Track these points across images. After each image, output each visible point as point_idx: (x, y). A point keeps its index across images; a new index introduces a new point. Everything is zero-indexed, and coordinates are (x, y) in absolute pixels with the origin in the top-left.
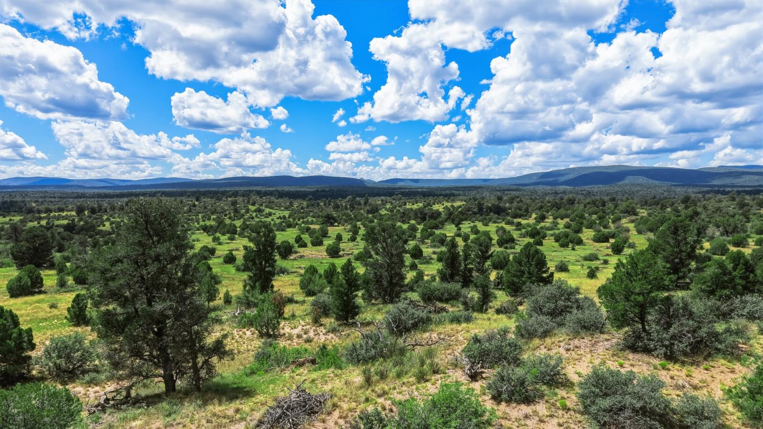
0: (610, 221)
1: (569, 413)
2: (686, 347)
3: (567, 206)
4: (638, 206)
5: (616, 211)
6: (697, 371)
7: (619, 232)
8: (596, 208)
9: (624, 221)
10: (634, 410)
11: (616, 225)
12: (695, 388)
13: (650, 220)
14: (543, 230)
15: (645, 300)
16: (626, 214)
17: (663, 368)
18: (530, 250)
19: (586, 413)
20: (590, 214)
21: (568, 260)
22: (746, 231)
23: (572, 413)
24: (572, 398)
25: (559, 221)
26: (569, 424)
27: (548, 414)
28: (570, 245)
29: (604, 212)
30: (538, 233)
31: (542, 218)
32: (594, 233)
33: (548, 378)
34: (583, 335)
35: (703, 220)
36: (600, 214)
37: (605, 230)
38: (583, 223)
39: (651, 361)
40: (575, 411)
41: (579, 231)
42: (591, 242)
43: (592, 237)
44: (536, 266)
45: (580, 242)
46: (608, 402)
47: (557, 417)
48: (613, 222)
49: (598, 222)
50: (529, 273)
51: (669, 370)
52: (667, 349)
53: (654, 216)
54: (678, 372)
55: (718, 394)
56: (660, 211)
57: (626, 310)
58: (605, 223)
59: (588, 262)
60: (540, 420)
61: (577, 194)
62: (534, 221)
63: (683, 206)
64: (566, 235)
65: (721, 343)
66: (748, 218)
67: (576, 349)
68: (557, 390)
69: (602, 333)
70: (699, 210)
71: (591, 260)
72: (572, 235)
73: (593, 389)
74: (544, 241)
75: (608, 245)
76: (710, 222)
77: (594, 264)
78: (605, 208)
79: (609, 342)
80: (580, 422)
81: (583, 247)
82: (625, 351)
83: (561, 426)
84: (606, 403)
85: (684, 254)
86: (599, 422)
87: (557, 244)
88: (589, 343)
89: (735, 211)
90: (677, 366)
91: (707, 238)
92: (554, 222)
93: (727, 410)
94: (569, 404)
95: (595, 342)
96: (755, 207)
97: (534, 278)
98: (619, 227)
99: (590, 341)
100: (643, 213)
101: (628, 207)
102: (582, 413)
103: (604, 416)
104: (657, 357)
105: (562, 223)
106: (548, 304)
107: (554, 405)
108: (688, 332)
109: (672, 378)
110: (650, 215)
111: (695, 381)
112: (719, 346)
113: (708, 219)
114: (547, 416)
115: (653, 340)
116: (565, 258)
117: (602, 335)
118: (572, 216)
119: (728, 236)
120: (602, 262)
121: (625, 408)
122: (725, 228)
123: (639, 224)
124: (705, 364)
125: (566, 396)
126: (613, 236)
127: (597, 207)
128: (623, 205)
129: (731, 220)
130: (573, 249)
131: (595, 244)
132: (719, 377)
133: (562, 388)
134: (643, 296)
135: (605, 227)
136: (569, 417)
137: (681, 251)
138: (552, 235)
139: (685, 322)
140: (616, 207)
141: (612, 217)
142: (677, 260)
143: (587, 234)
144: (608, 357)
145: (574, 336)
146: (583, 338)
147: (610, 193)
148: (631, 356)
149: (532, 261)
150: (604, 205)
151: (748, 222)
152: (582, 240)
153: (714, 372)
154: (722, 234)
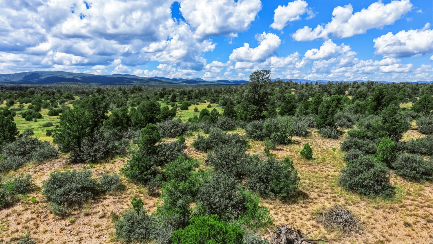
0: (58, 103)
1: (38, 204)
2: (102, 154)
3: (30, 95)
4: (74, 94)
5: (61, 98)
6: (108, 165)
7: (64, 109)
8: (48, 96)
9: (66, 103)
10: (78, 190)
11: (62, 105)
12: (108, 172)
13: (81, 102)
14: (13, 111)
15: (80, 134)
16: (67, 99)
17: (92, 168)
18: (3, 121)
19: (50, 201)
20: (45, 100)
21: (32, 128)
22: (127, 105)
23: (40, 204)
24: (40, 196)
25: (24, 104)
26: (38, 210)
27: (24, 209)
28: (34, 119)
29: (54, 98)
30: (9, 113)
31: (12, 103)
32: (48, 111)
33: (22, 189)
34: (45, 162)
35: (107, 100)
36: (52, 99)
37: (56, 109)
38: (41, 105)
39: (85, 166)
40: (42, 202)
41: (39, 110)
42: (47, 116)
43: (48, 113)
44: (9, 131)
45: (40, 117)
46: (62, 190)
47: (31, 209)
48: (60, 104)
49: (50, 104)
50: (4, 136)
51: (95, 168)
52: (93, 157)
53: (83, 100)
54: (99, 168)
55: (118, 172)
56: (86, 97)
57: (70, 141)
58: (55, 104)
59: (46, 128)
60: (18, 215)
61: (36, 88)
62: (6, 106)
63: (98, 94)
64: (30, 113)
65: (118, 150)
66: (127, 99)
67: (41, 170)
68: (29, 195)
69: (56, 158)
70: (105, 95)
71: (48, 126)
72: (34, 112)
73: (52, 186)
74: (14, 118)
75: (58, 117)
76: (111, 102)
77: (50, 128)
78: (55, 96)
79: (61, 162)
80: (45, 207)
81: (42, 119)
82: (70, 164)
83: (34, 213)
84: (60, 191)
85: (99, 116)
86: (57, 202)
87: (24, 119)
88: (49, 165)
89: (121, 96)
90: (98, 165)
91: (110, 110)
92: (20, 106)
93: (122, 178)
94: (37, 199)
95: (53, 164)
96: (130, 94)
97: (8, 139)
98: (64, 106)
99: (49, 164)
100: (77, 98)
101: (68, 95)
102: (47, 202)
103: (60, 198)
104: (88, 163)
105: (26, 106)
106: (19, 148)
107: (27, 203)
108: (103, 147)
109: (96, 171)
110: (81, 99)
111: (108, 170)
112: (117, 151)
113: (110, 100)
114: (23, 211)
115: (85, 155)
116: (30, 127)
117: (56, 160)
118: (33, 101)
119: (119, 108)
120: (55, 127)
121: (72, 190)
122: (118, 104)
123: (75, 104)
124: (112, 161)
125: (35, 196)
126: (61, 112)
127: (50, 95)
128: (65, 94)
129: (120, 100)
130: (36, 121)
131: (50, 117)
132: (118, 165)
133: (33, 193)
134: (79, 132)
135: (56, 107)
136: (39, 206)
137: (98, 115)
138: (20, 114)
139: (100, 142)
140: (61, 95)
141: (59, 101)
142: (96, 120)
143: (44, 112)
144: (61, 169)
145: (38, 164)
146: (45, 164)
147: (57, 88)
148: (74, 166)
149: (6, 128)
150: (53, 94)
151: (127, 101)
152: (41, 115)
153: (116, 163)
154: (117, 107)
